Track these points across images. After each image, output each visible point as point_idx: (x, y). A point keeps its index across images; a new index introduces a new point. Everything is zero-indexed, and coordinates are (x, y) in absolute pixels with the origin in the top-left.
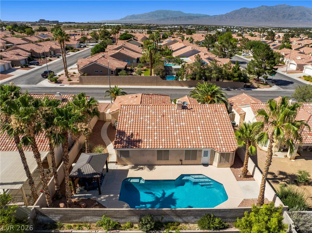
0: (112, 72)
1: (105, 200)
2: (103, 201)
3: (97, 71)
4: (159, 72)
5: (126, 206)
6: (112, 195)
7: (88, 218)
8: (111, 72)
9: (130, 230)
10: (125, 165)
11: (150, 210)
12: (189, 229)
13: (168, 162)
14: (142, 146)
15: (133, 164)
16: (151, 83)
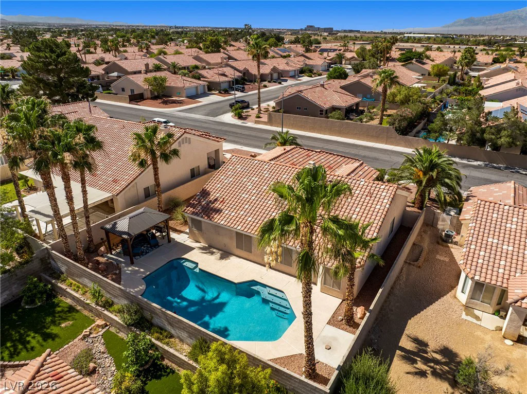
0: (322, 111)
1: (129, 272)
2: (127, 273)
3: (300, 108)
6: (142, 270)
7: (86, 281)
8: (320, 111)
9: (116, 315)
10: (197, 242)
12: (176, 350)
13: (251, 257)
15: (207, 243)
16: (377, 138)
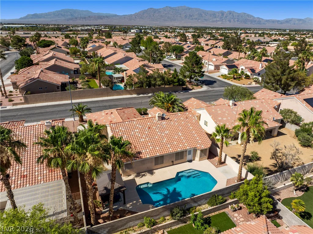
0: (58, 87)
1: (131, 207)
2: (131, 208)
3: (42, 88)
4: (108, 83)
5: (151, 206)
6: (134, 202)
7: (131, 224)
9: (165, 222)
10: (129, 176)
11: (177, 203)
12: (203, 209)
13: (163, 165)
14: (143, 156)
15: (136, 173)
16: (102, 95)
